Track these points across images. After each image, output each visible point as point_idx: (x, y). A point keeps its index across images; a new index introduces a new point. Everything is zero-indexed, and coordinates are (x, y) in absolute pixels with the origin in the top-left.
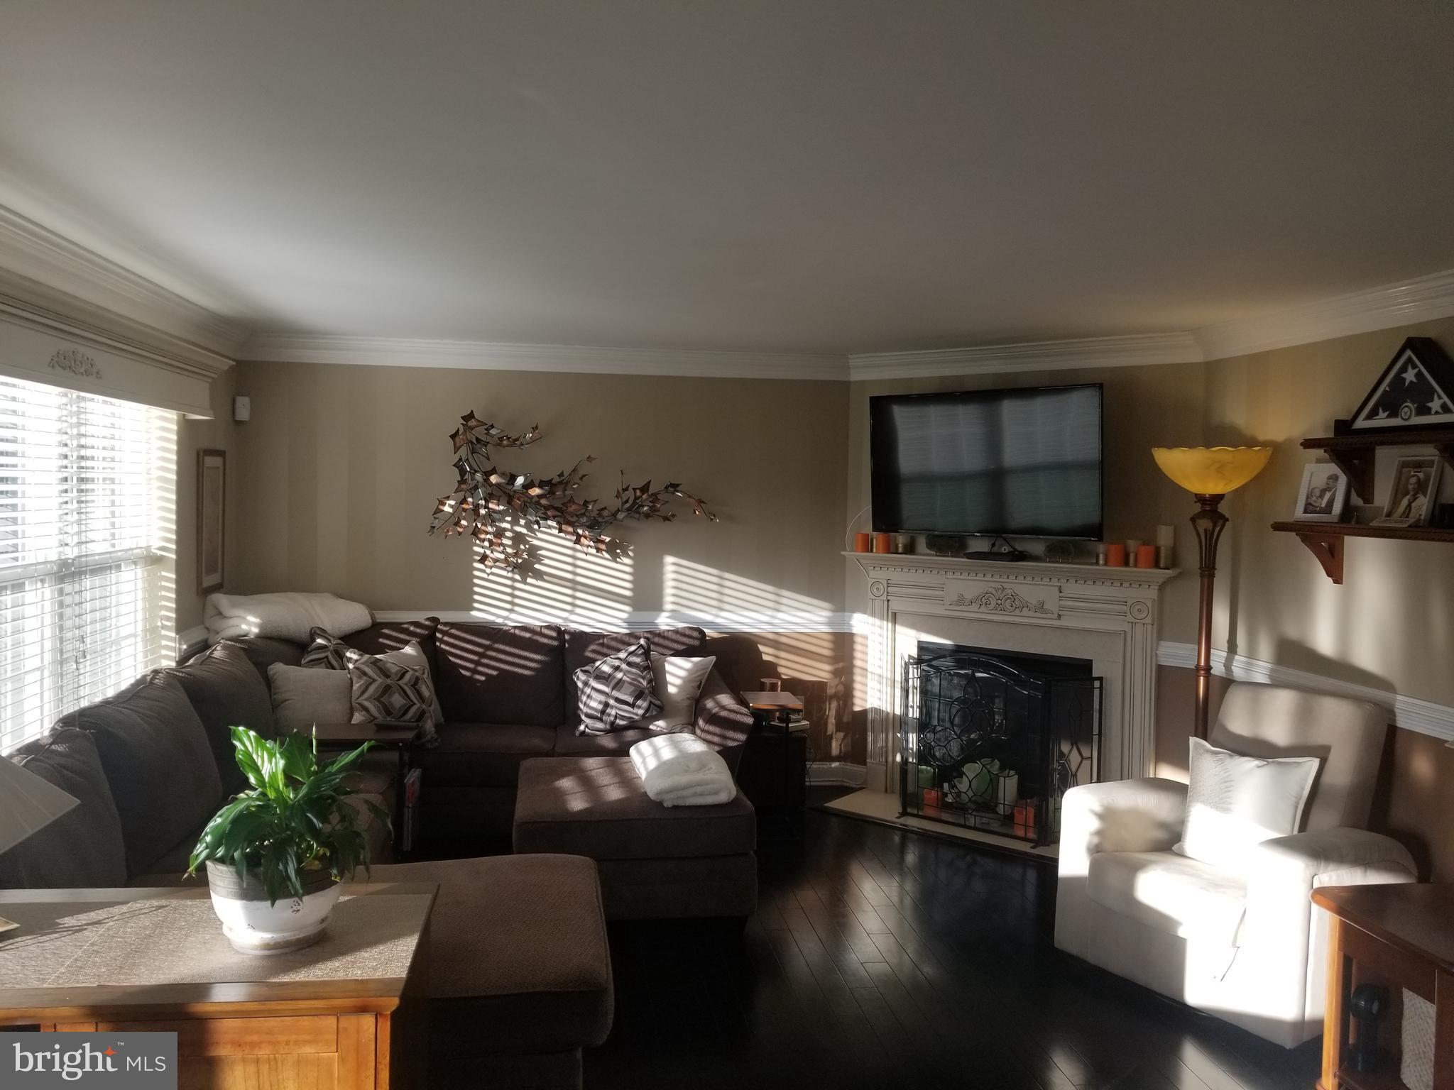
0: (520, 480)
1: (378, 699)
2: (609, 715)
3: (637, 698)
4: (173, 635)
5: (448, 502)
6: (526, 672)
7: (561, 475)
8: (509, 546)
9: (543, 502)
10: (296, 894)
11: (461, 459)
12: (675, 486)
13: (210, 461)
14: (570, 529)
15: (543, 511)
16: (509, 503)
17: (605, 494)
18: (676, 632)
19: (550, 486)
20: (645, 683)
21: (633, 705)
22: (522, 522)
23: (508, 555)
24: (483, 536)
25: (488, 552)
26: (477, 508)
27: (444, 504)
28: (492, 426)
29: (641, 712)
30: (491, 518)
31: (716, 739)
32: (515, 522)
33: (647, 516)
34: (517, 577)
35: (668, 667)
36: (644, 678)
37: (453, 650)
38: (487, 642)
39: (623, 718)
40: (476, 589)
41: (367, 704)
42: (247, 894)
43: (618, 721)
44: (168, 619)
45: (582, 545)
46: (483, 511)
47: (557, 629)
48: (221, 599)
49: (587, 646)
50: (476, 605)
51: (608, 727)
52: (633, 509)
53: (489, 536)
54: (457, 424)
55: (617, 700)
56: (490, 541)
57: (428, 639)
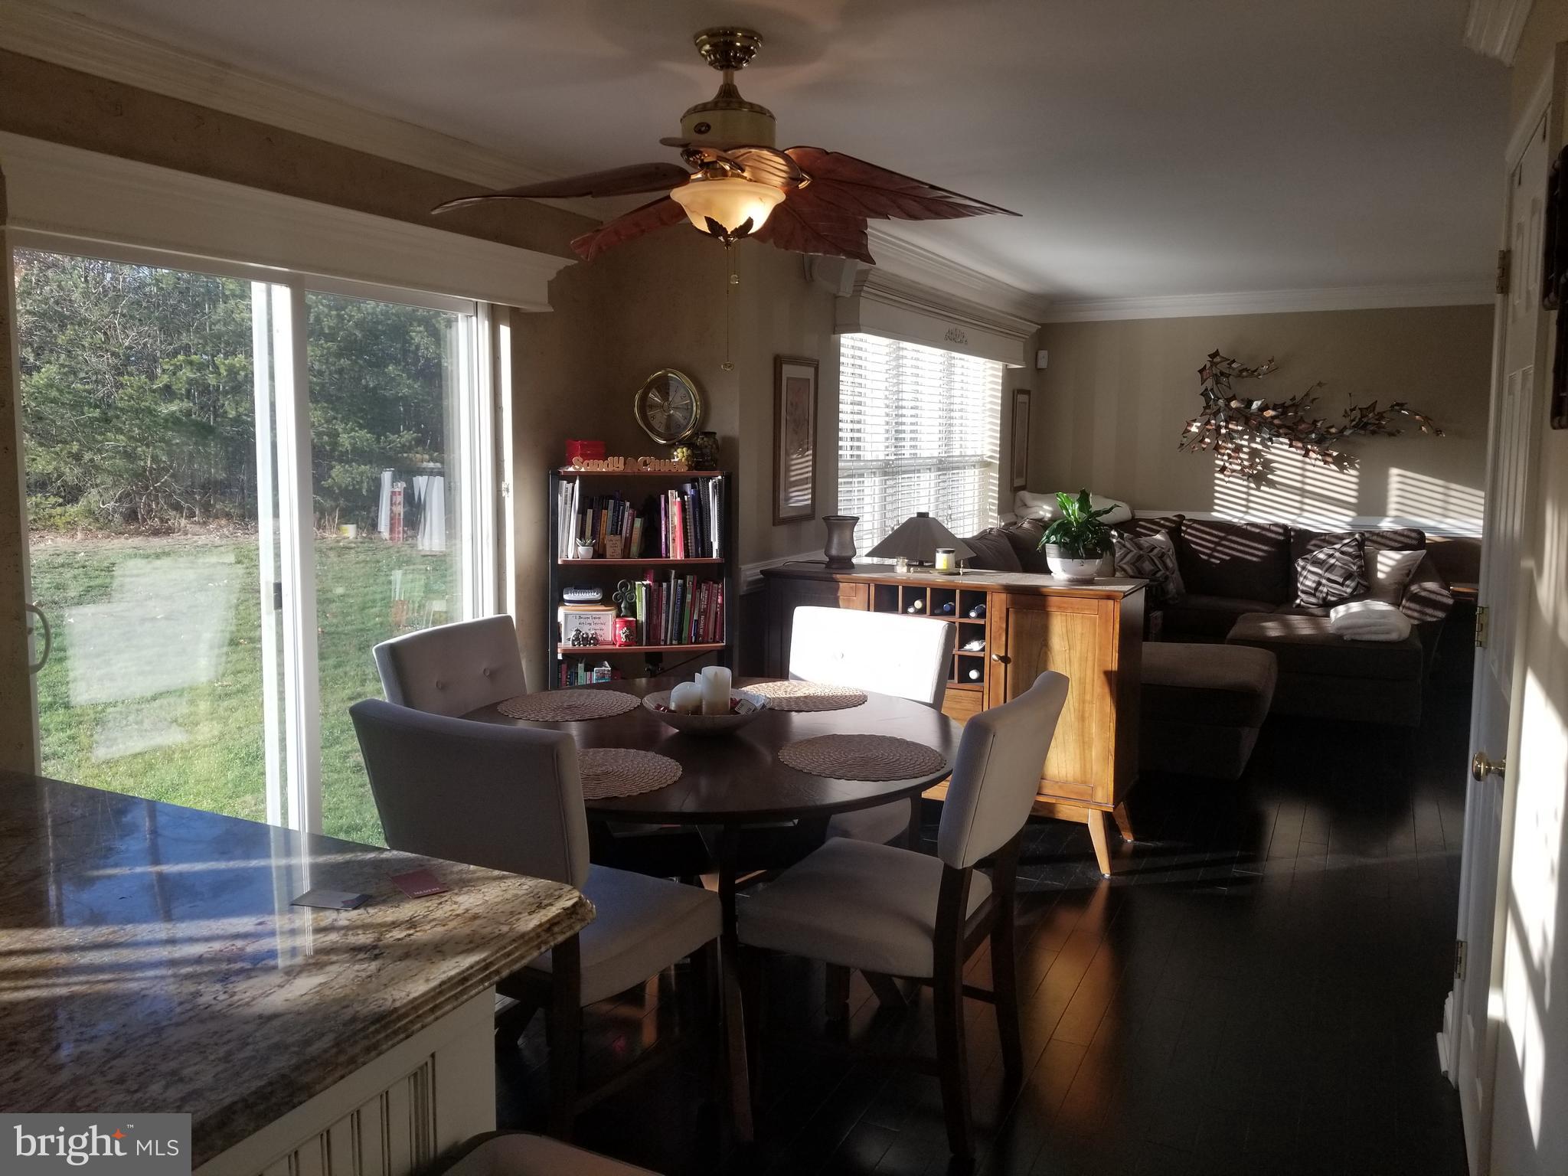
0: (1256, 405)
1: (1133, 564)
2: (1321, 592)
3: (1346, 579)
4: (996, 515)
5: (1195, 424)
6: (1255, 559)
7: (1294, 399)
8: (1245, 460)
9: (1276, 422)
10: (1081, 558)
11: (1206, 389)
12: (1401, 406)
13: (1022, 398)
14: (1300, 445)
15: (1276, 429)
16: (1246, 423)
17: (1334, 414)
18: (1395, 532)
19: (1283, 408)
20: (1355, 568)
21: (1342, 585)
22: (1258, 440)
23: (1244, 467)
24: (1222, 451)
25: (1227, 465)
26: (1219, 427)
27: (1191, 426)
28: (1234, 361)
29: (1349, 590)
30: (1230, 437)
31: (1416, 614)
32: (1252, 440)
33: (1373, 433)
34: (1252, 485)
35: (1380, 558)
36: (1354, 564)
37: (1194, 540)
38: (1222, 535)
39: (1333, 595)
40: (1217, 495)
41: (1125, 566)
42: (1062, 556)
43: (1329, 597)
44: (993, 504)
45: (1310, 458)
46: (1223, 431)
47: (1285, 527)
48: (1026, 495)
49: (1309, 541)
50: (1216, 508)
51: (1321, 602)
52: (1361, 426)
53: (1229, 452)
54: (1205, 361)
55: (1329, 580)
56: (1229, 455)
57: (1175, 530)
